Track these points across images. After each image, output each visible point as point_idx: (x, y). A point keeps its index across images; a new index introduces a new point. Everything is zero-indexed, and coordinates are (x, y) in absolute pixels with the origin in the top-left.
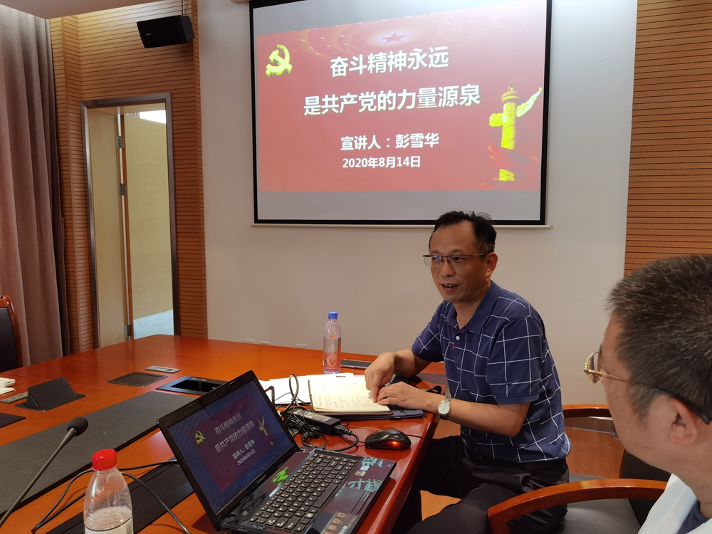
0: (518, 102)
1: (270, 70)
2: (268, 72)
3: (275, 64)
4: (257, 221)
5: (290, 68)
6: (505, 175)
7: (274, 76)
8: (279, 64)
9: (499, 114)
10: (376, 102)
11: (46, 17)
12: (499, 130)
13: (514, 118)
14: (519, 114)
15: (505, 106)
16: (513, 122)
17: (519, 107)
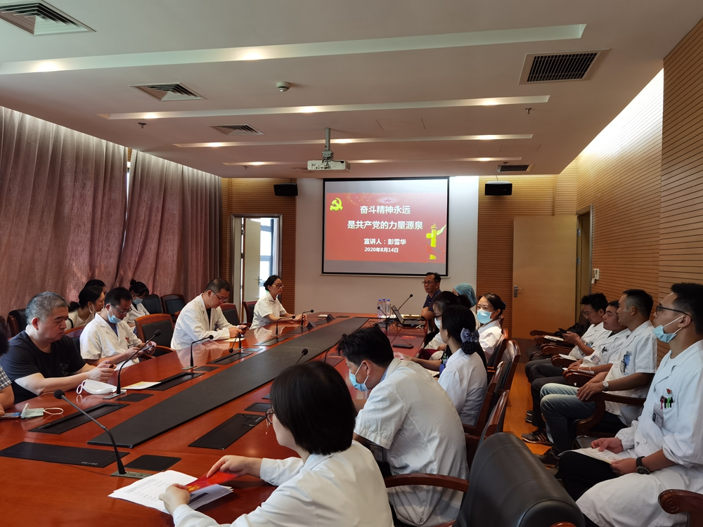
0: (437, 230)
1: (332, 208)
2: (331, 209)
3: (335, 205)
4: (323, 272)
5: (341, 208)
6: (432, 257)
7: (334, 211)
8: (336, 206)
9: (430, 234)
10: (380, 225)
12: (430, 240)
13: (435, 235)
14: (438, 234)
15: (432, 231)
16: (435, 237)
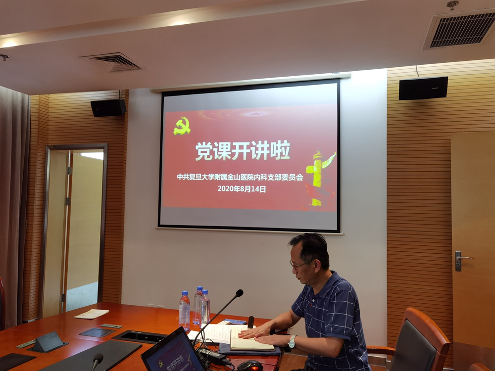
0: (323, 160)
1: (176, 131)
2: (175, 133)
3: (180, 128)
4: (159, 225)
5: (189, 131)
6: (315, 202)
7: (178, 135)
8: (183, 128)
9: (312, 166)
11: (29, 94)
13: (320, 169)
14: (324, 167)
15: (315, 162)
16: (320, 171)
17: (323, 163)
